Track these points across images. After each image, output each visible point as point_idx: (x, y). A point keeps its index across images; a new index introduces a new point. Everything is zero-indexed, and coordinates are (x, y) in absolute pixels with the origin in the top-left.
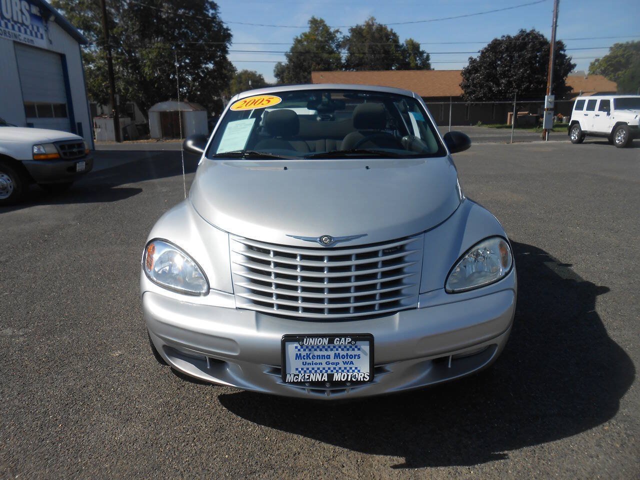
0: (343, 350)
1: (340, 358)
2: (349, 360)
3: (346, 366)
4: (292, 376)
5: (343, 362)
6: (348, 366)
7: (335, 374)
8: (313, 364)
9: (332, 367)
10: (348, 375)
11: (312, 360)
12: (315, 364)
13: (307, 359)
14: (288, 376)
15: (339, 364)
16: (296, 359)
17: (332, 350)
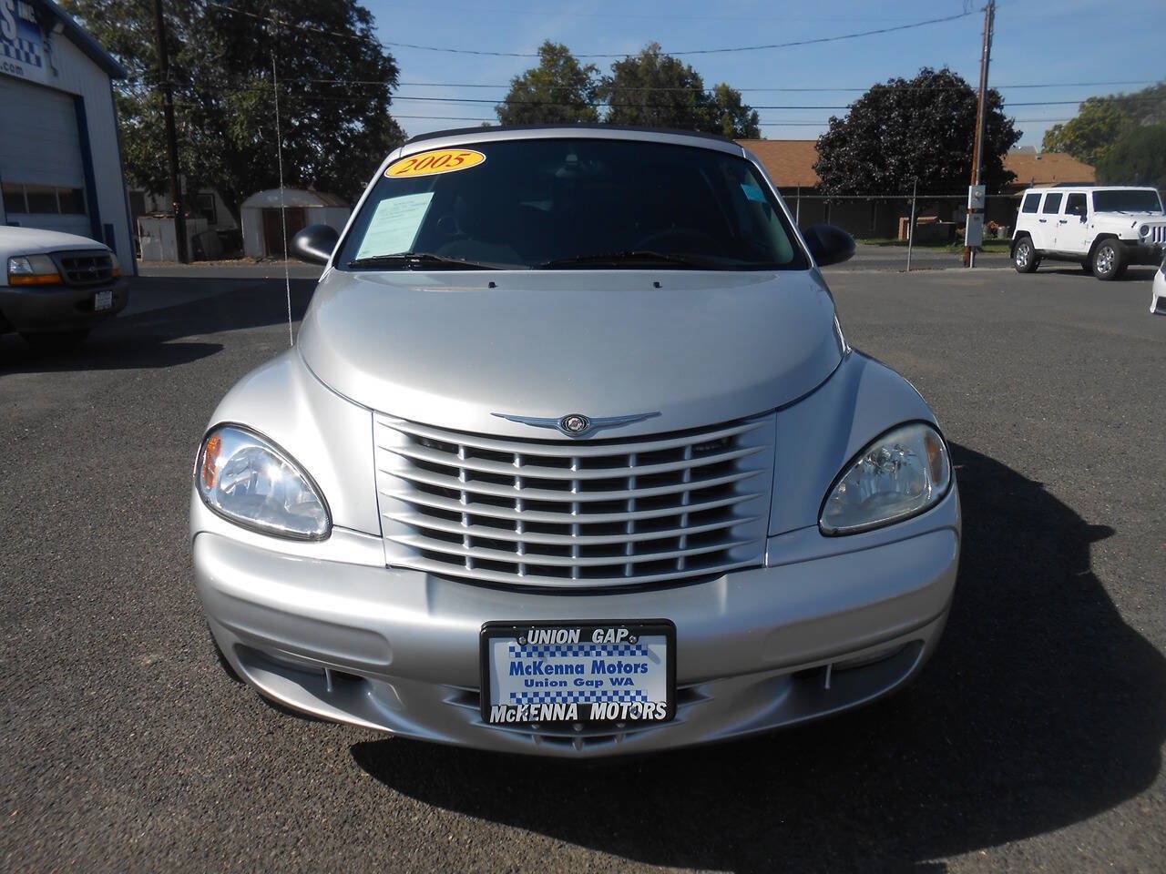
0: (610, 654)
1: (604, 672)
2: (624, 675)
3: (617, 687)
4: (504, 709)
5: (611, 680)
6: (622, 689)
7: (595, 706)
8: (547, 685)
9: (587, 690)
10: (621, 708)
11: (546, 676)
12: (551, 684)
13: (535, 673)
14: (494, 710)
15: (602, 683)
16: (511, 674)
17: (587, 654)
